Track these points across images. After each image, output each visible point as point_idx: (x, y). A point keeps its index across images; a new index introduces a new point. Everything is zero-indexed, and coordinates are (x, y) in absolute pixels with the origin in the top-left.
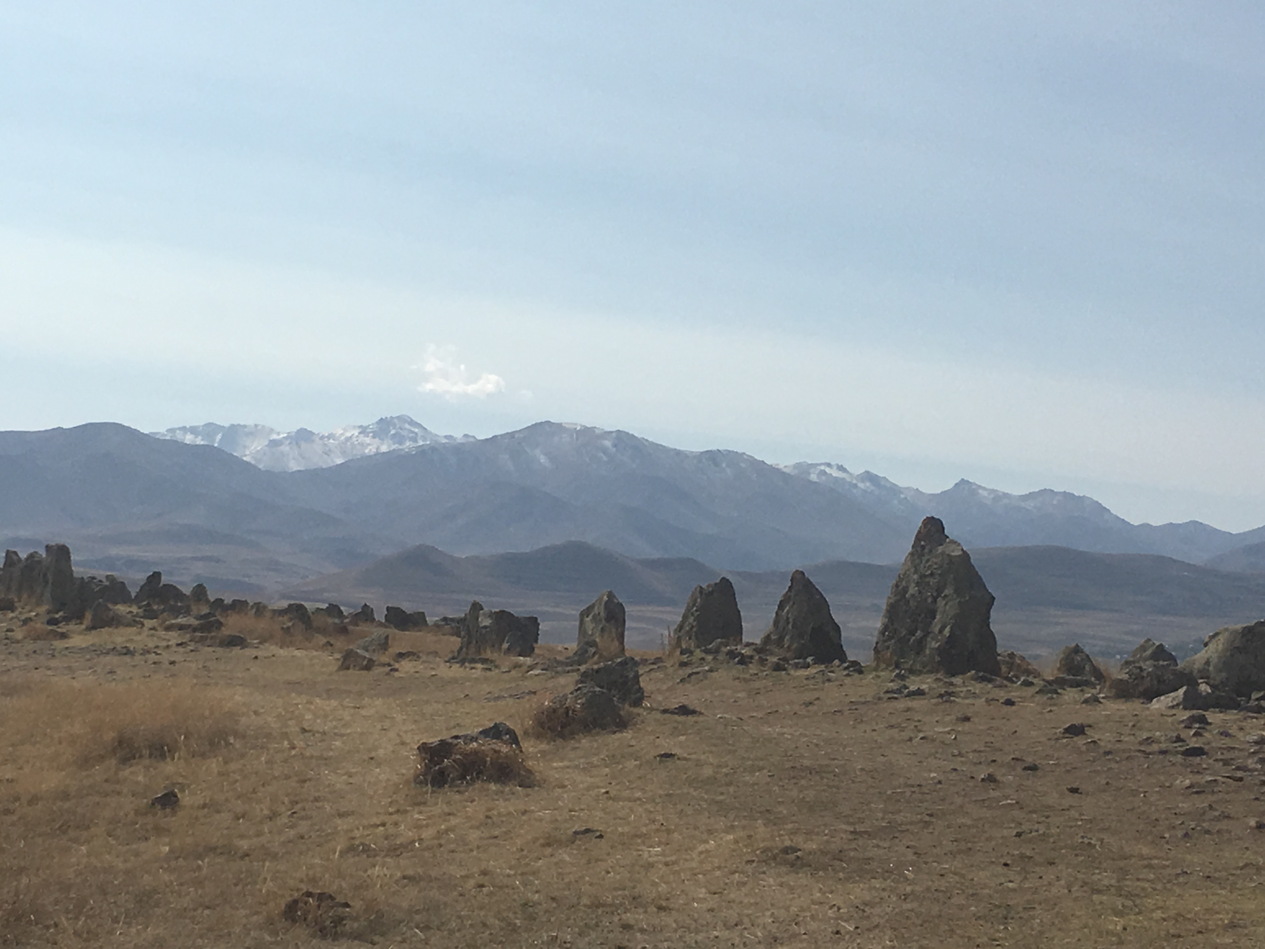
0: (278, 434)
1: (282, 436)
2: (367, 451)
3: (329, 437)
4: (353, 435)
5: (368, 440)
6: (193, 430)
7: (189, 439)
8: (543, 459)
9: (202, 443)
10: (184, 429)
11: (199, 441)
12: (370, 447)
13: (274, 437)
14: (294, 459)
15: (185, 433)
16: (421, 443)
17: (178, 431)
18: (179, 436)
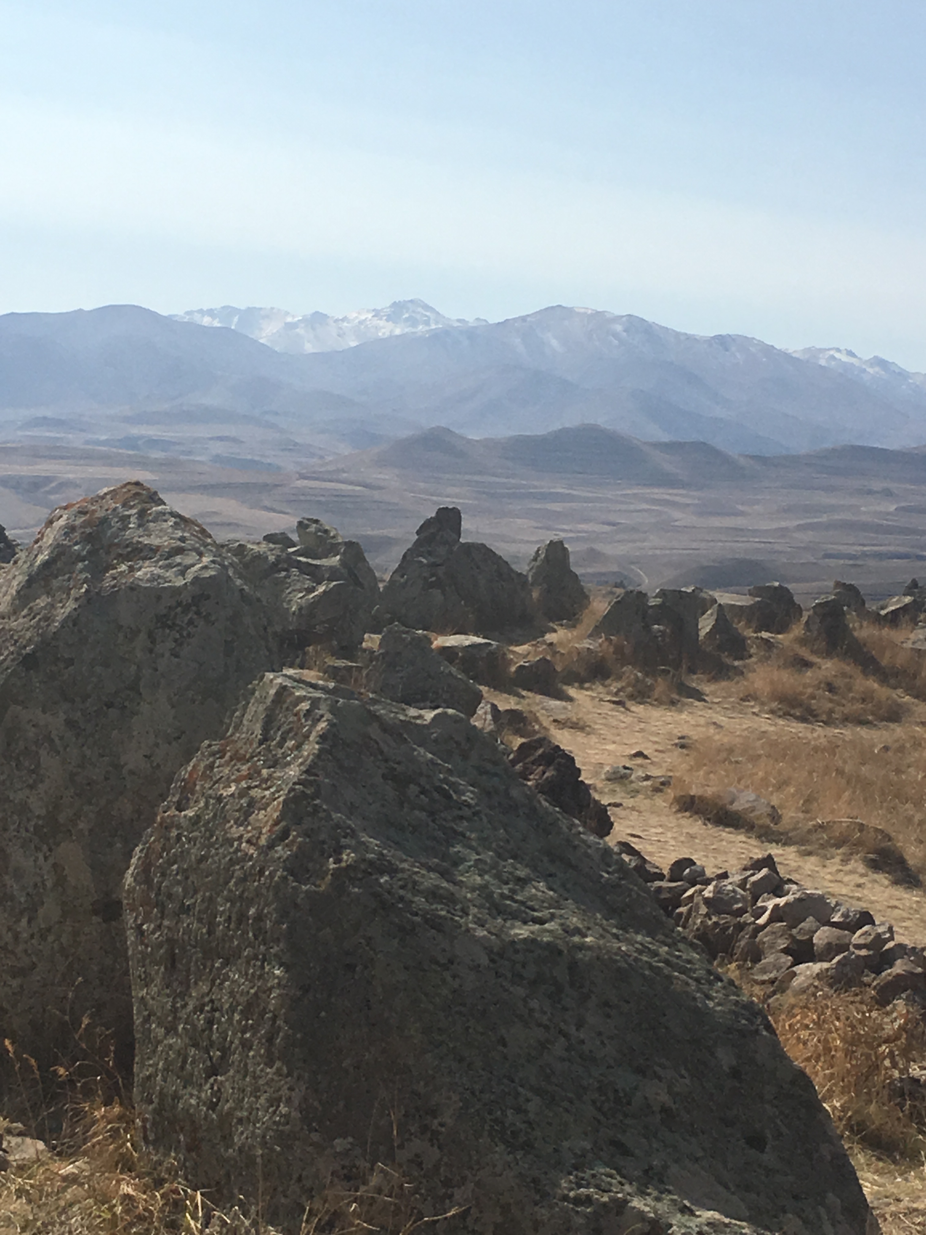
0: (293, 317)
1: (296, 319)
2: (380, 334)
3: (343, 320)
4: (366, 319)
5: (382, 323)
6: (211, 313)
7: (206, 321)
8: (554, 343)
9: (219, 325)
10: (201, 311)
11: (216, 324)
12: (383, 330)
13: (289, 319)
14: (309, 342)
15: (203, 316)
16: (433, 327)
17: (196, 314)
18: (197, 318)
